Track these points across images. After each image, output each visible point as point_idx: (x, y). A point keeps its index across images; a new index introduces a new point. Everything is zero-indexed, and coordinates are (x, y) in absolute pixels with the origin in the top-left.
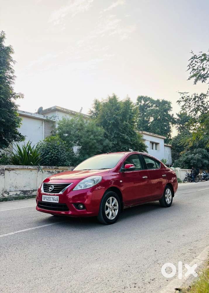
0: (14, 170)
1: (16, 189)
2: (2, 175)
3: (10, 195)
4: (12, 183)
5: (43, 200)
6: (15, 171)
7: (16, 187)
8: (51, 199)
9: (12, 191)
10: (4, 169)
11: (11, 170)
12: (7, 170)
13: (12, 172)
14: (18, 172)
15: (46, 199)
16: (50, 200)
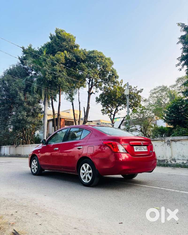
0: (179, 140)
1: (183, 158)
2: (169, 145)
3: (177, 162)
4: (179, 152)
6: (181, 142)
7: (183, 156)
9: (180, 160)
10: (170, 140)
11: (177, 141)
12: (174, 141)
13: (178, 143)
14: (184, 142)
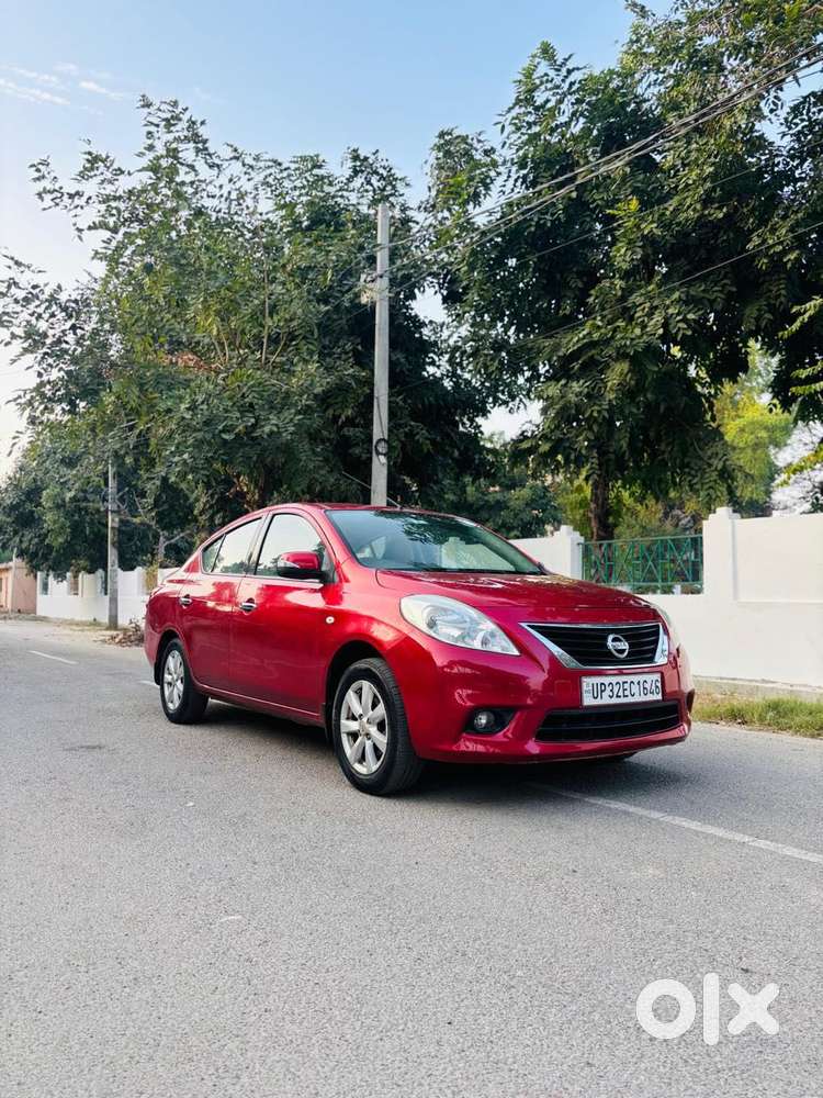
5: (588, 700)
8: (635, 689)
15: (608, 692)
16: (627, 693)
